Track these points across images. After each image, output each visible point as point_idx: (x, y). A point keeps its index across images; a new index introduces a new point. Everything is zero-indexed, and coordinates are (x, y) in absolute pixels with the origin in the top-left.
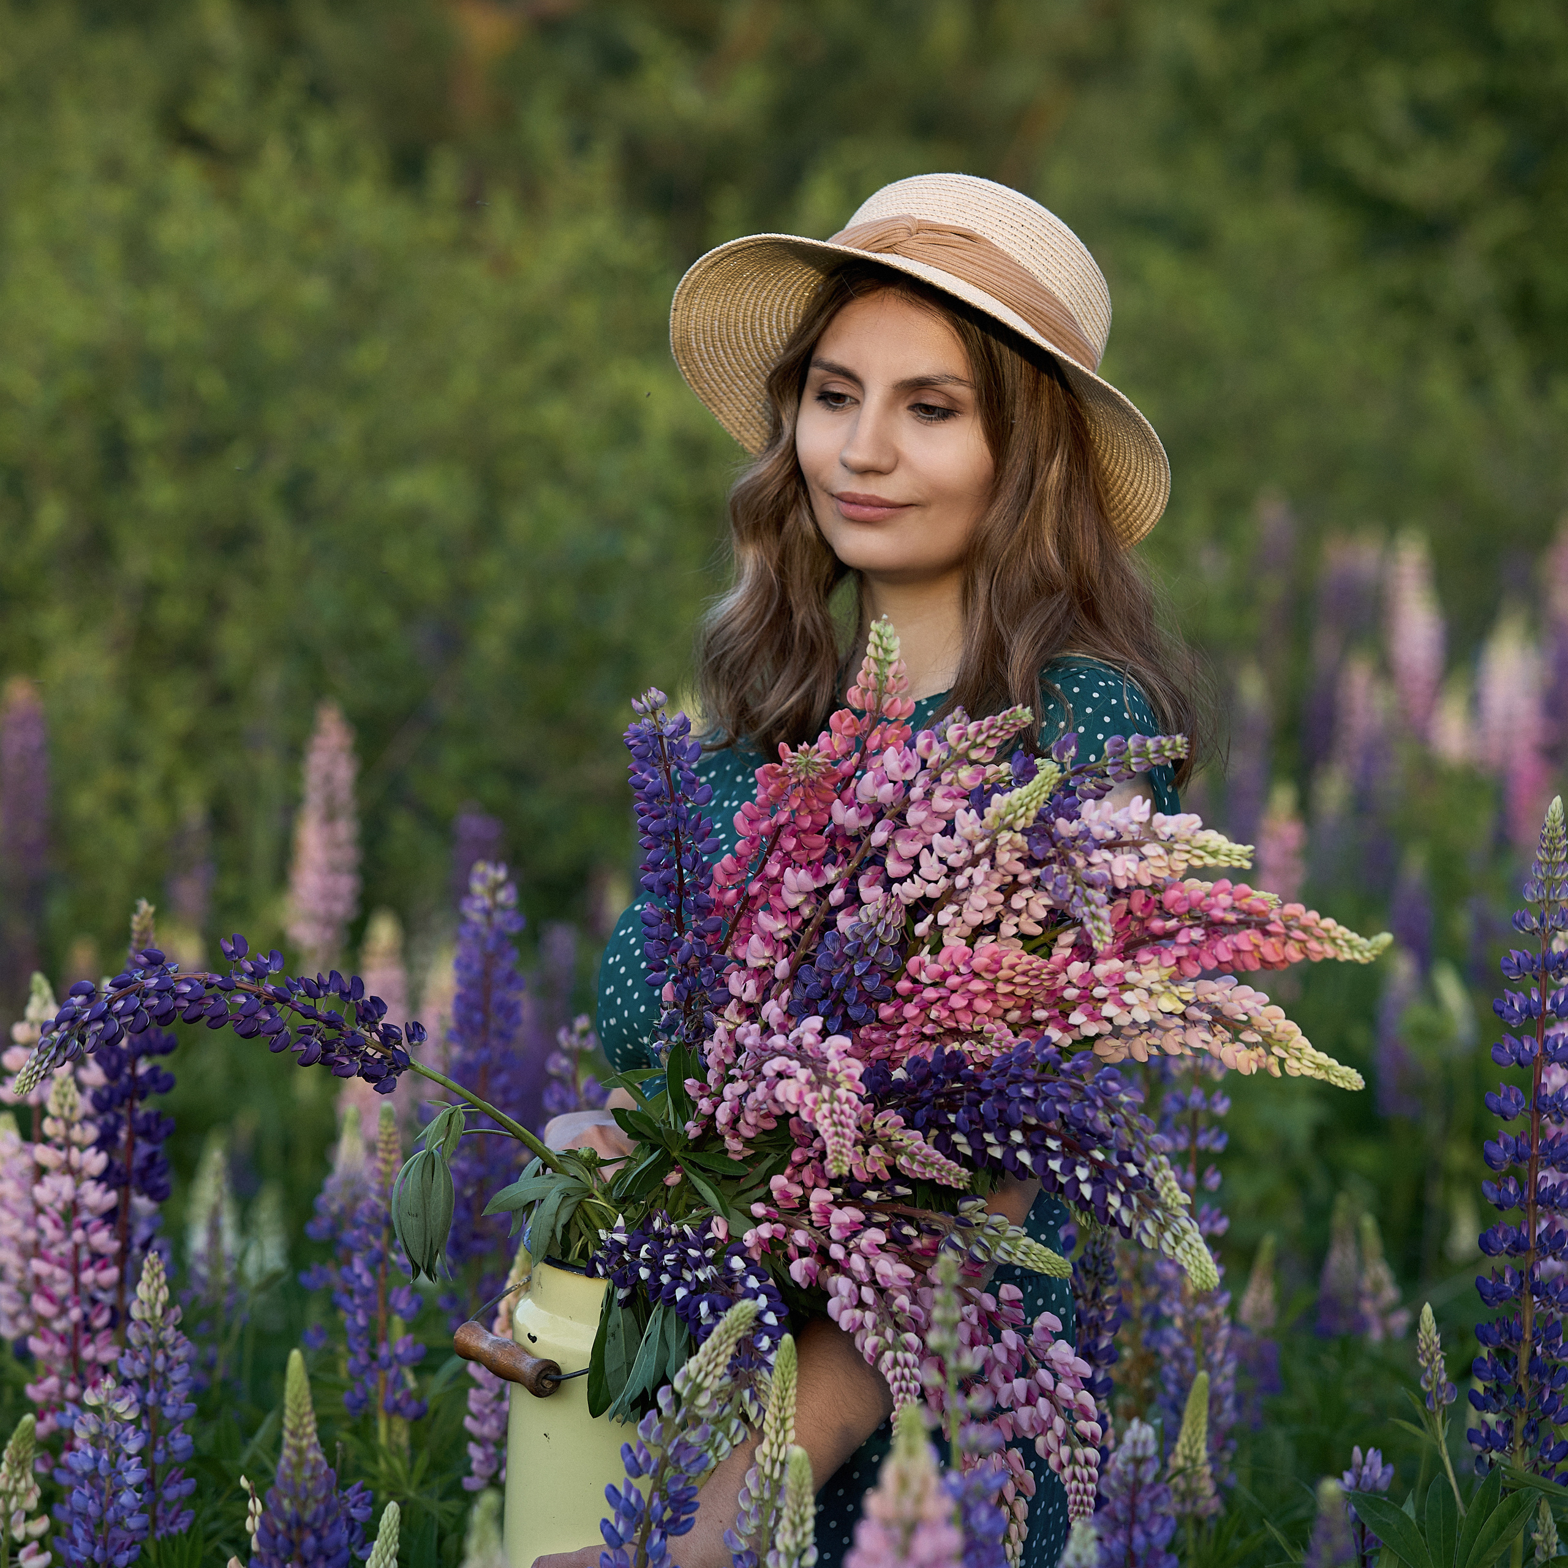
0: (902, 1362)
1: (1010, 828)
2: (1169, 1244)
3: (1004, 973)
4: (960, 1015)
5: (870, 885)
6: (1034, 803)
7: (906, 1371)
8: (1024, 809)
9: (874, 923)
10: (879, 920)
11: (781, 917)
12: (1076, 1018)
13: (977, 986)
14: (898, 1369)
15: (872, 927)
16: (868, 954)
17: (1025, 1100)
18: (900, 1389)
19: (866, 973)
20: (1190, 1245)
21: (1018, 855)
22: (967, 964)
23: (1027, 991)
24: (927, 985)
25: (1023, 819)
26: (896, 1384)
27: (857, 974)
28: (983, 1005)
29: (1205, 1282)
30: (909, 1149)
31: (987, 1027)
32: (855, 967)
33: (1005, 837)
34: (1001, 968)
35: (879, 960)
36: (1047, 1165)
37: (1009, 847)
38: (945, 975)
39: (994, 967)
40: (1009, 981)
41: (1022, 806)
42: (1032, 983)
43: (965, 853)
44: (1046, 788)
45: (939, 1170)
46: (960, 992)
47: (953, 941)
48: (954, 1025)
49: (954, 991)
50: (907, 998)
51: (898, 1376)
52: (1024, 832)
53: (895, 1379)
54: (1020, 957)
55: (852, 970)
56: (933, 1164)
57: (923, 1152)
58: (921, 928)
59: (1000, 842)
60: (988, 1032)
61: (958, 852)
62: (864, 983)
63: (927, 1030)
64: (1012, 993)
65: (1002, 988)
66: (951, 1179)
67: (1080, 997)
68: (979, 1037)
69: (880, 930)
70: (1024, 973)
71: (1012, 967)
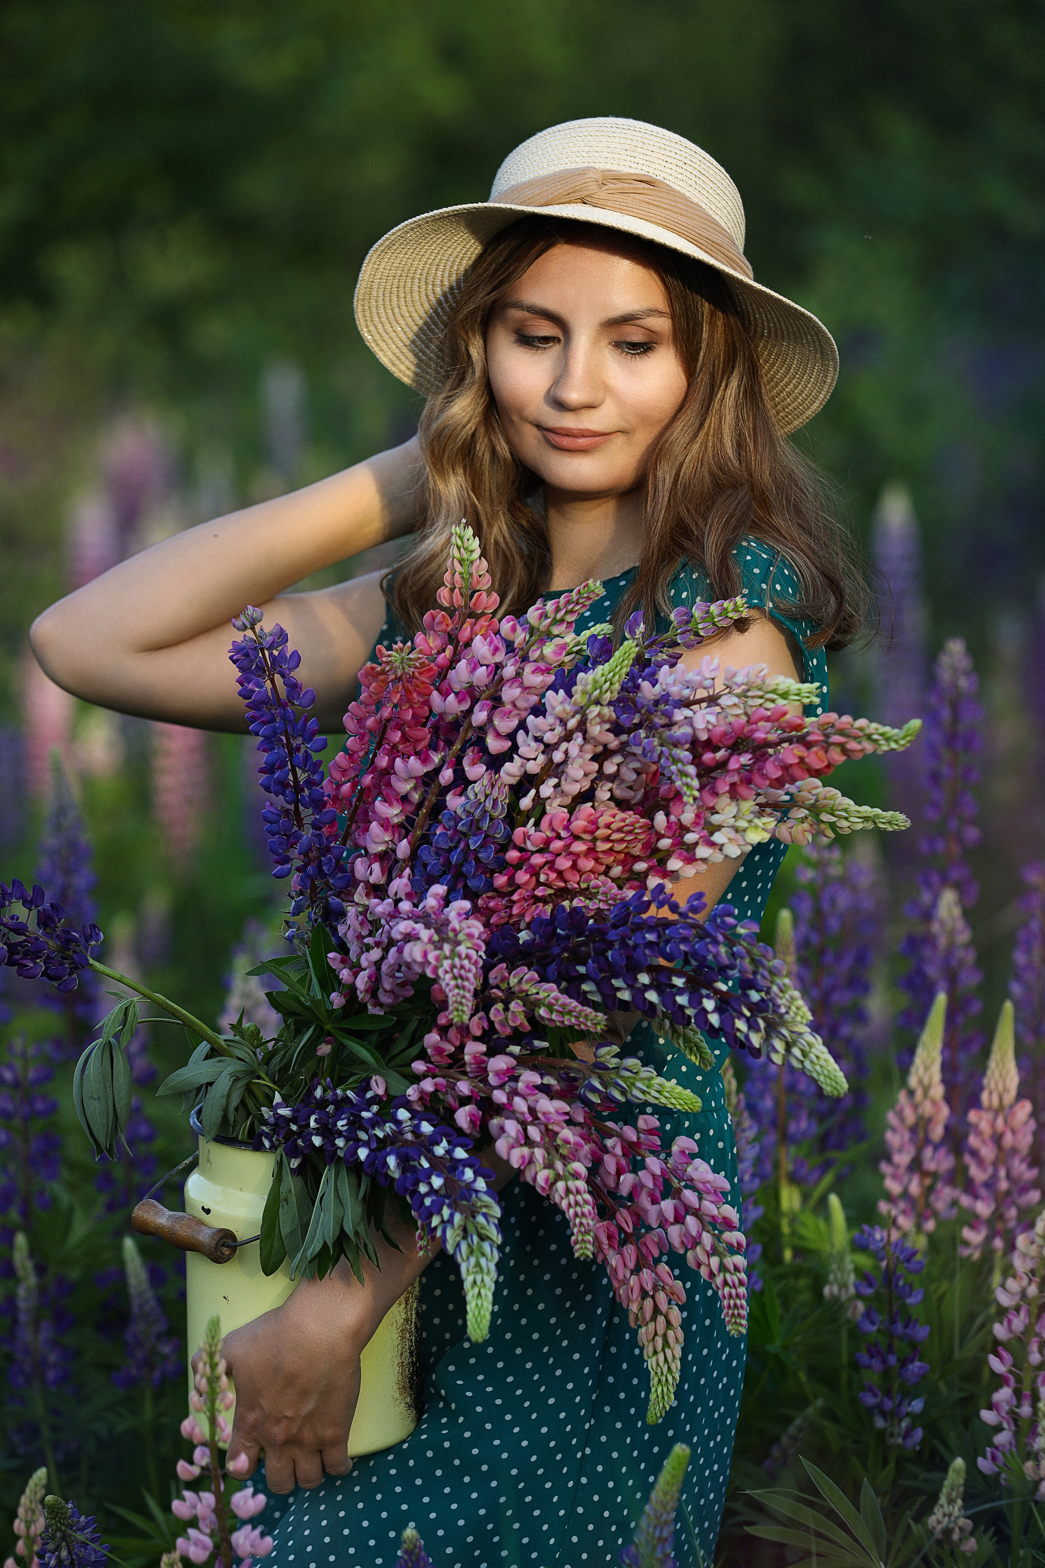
0: (574, 1190)
1: (598, 702)
2: (797, 1059)
3: (602, 832)
4: (568, 875)
5: (473, 764)
6: (617, 677)
7: (579, 1198)
8: (608, 683)
9: (482, 800)
10: (487, 796)
11: (395, 804)
12: (674, 864)
13: (579, 847)
14: (571, 1197)
15: (480, 804)
16: (480, 829)
17: (650, 944)
18: (576, 1215)
19: (481, 846)
20: (818, 1057)
21: (607, 726)
22: (566, 828)
23: (625, 845)
24: (533, 853)
25: (609, 693)
26: (572, 1211)
27: (472, 848)
28: (587, 864)
29: (835, 1088)
30: (547, 1001)
31: (592, 883)
32: (470, 841)
33: (594, 710)
34: (598, 828)
35: (491, 833)
36: (675, 1002)
37: (598, 720)
38: (548, 841)
39: (592, 827)
40: (607, 839)
41: (606, 682)
42: (628, 838)
43: (559, 730)
44: (626, 662)
45: (577, 1017)
46: (564, 854)
47: (555, 810)
48: (563, 885)
49: (559, 855)
50: (518, 866)
51: (572, 1203)
52: (610, 703)
53: (570, 1205)
54: (614, 816)
55: (467, 845)
56: (570, 1012)
57: (560, 1002)
58: (526, 803)
59: (590, 716)
60: (594, 888)
61: (553, 730)
62: (480, 855)
63: (539, 893)
64: (611, 849)
65: (602, 846)
66: (589, 1024)
67: (673, 845)
68: (587, 893)
69: (489, 805)
70: (619, 830)
71: (608, 826)
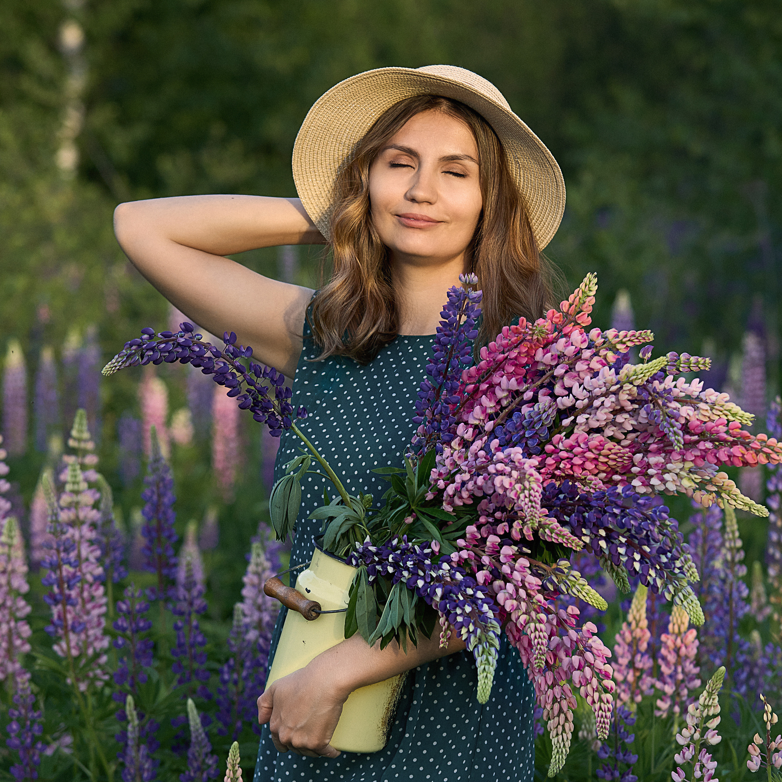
1: (631, 383)
2: (680, 599)
3: (604, 452)
4: (576, 468)
5: (544, 395)
6: (649, 373)
7: (541, 634)
8: (643, 375)
9: (542, 413)
10: (545, 411)
11: (493, 401)
12: (636, 483)
13: (589, 455)
14: (537, 632)
15: (540, 414)
16: (534, 428)
18: (538, 643)
19: (531, 437)
20: (692, 601)
21: (630, 398)
22: (586, 443)
23: (615, 463)
24: (561, 450)
25: (641, 380)
26: (536, 640)
27: (526, 436)
28: (590, 466)
29: (698, 620)
30: (551, 526)
31: (589, 477)
32: (526, 433)
33: (627, 387)
34: (603, 449)
35: (539, 432)
37: (628, 392)
38: (572, 447)
39: (600, 447)
40: (607, 456)
41: (642, 373)
42: (618, 460)
43: (604, 389)
44: (658, 367)
45: (567, 539)
46: (579, 456)
47: (579, 431)
48: (572, 473)
49: (576, 455)
50: (550, 455)
52: (638, 386)
54: (615, 446)
55: (524, 434)
56: (564, 535)
57: (559, 529)
58: (566, 422)
59: (624, 388)
60: (588, 480)
61: (600, 388)
62: (528, 442)
63: (557, 472)
64: (606, 463)
65: (602, 459)
66: (574, 544)
67: (640, 472)
68: (583, 482)
69: (544, 416)
70: (615, 454)
71: (610, 450)
